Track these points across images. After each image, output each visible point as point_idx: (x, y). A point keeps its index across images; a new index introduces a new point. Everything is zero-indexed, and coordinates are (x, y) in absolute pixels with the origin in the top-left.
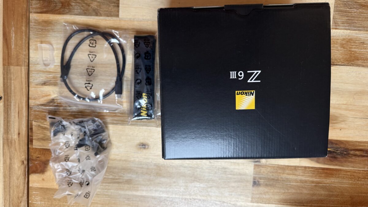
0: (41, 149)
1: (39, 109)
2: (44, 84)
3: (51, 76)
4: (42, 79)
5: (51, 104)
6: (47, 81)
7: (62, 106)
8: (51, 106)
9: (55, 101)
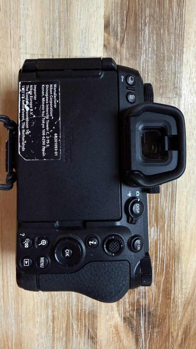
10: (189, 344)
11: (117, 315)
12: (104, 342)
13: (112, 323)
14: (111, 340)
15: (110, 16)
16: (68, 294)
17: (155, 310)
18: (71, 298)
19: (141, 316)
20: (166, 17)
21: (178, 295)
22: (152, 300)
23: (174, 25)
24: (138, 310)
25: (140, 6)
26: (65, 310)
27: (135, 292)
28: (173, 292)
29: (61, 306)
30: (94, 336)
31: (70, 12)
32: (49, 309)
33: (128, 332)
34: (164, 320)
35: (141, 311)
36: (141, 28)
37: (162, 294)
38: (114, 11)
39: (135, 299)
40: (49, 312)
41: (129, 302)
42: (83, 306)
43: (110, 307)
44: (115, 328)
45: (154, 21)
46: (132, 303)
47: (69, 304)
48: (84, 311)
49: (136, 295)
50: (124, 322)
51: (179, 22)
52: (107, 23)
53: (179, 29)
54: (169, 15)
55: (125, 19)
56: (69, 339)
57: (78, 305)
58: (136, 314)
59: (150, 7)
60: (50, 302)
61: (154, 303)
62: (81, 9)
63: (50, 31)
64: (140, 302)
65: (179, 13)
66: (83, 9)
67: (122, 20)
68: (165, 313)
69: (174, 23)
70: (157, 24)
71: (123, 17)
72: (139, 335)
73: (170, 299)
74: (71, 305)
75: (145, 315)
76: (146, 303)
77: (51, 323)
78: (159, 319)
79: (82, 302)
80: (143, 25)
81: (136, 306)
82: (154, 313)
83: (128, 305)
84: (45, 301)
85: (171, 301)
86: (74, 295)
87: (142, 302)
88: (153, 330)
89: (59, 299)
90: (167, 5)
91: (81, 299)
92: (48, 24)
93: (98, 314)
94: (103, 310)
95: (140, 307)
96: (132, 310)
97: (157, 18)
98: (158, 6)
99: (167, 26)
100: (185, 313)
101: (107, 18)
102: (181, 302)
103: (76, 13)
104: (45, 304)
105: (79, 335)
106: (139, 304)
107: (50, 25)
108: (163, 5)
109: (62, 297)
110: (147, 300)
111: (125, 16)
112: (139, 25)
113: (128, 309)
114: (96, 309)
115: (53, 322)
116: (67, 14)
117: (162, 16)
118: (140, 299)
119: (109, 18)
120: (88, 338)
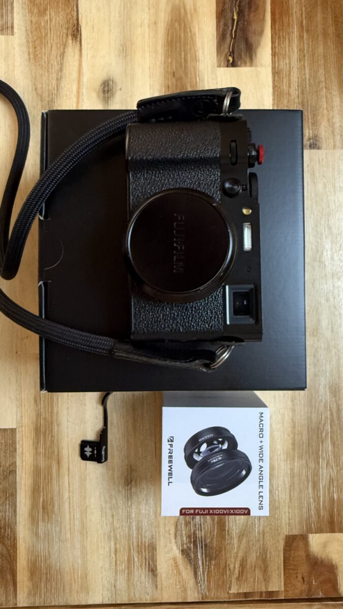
0: (284, 574)
1: (204, 580)
2: (153, 571)
3: (136, 559)
4: (143, 577)
5: (192, 555)
6: (147, 566)
7: (195, 533)
8: (196, 556)
9: (185, 546)
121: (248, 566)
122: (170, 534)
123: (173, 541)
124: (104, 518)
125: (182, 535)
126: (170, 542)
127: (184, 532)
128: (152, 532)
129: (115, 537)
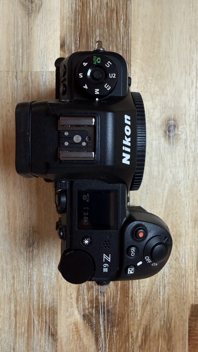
0: (189, 345)
1: (106, 347)
2: (53, 335)
4: (43, 341)
5: (94, 321)
6: (47, 330)
7: (97, 299)
8: (98, 322)
9: (87, 311)
10: (150, 346)
11: (76, 312)
12: (64, 340)
13: (72, 320)
14: (71, 337)
15: (65, 37)
16: (29, 289)
17: (114, 308)
18: (32, 294)
19: (100, 314)
20: (114, 36)
21: (136, 293)
22: (111, 297)
23: (122, 42)
24: (97, 307)
25: (91, 27)
26: (27, 306)
27: (93, 289)
28: (131, 290)
29: (23, 301)
30: (54, 333)
31: (31, 36)
32: (12, 304)
33: (88, 331)
34: (123, 319)
35: (100, 308)
36: (93, 45)
37: (120, 292)
38: (69, 33)
39: (94, 296)
40: (12, 306)
41: (88, 299)
42: (44, 301)
43: (70, 303)
44: (75, 326)
45: (104, 40)
46: (90, 301)
47: (30, 299)
48: (44, 306)
49: (94, 292)
50: (84, 319)
51: (126, 39)
52: (63, 43)
53: (126, 45)
54: (117, 34)
55: (78, 39)
56: (31, 335)
57: (39, 301)
58: (95, 312)
59: (100, 29)
60: (12, 296)
61: (113, 301)
62: (40, 33)
63: (14, 52)
64: (99, 299)
65: (126, 32)
66: (42, 32)
67: (76, 40)
68: (124, 312)
69: (122, 40)
70: (106, 42)
71: (77, 38)
72: (99, 334)
73: (128, 297)
74: (32, 301)
75: (104, 313)
76: (105, 301)
77: (14, 318)
78: (118, 318)
79: (43, 297)
80: (94, 43)
81: (95, 304)
82: (113, 312)
83: (87, 302)
84: (8, 295)
85: (129, 299)
86: (36, 290)
87: (101, 299)
88: (113, 330)
89: (21, 294)
90: (114, 26)
91: (42, 295)
92: (13, 46)
93: (58, 310)
94: (63, 306)
95: (99, 305)
96: (91, 307)
97: (106, 37)
98: (107, 27)
99: (115, 44)
100: (144, 312)
101: (62, 39)
102: (140, 300)
103: (36, 37)
104: (8, 298)
105: (40, 331)
106: (98, 301)
107: (14, 46)
108: (111, 26)
109: (24, 292)
110: (106, 297)
111: (78, 37)
112: (91, 43)
113: (87, 306)
114: (56, 305)
115: (16, 317)
116: (29, 37)
117: (110, 36)
118: (99, 296)
119: (64, 39)
120: (49, 334)
121: (152, 334)
122: (71, 298)
123: (75, 305)
124: (5, 280)
125: (84, 301)
126: (72, 307)
127: (86, 297)
128: (53, 296)
129: (16, 299)
